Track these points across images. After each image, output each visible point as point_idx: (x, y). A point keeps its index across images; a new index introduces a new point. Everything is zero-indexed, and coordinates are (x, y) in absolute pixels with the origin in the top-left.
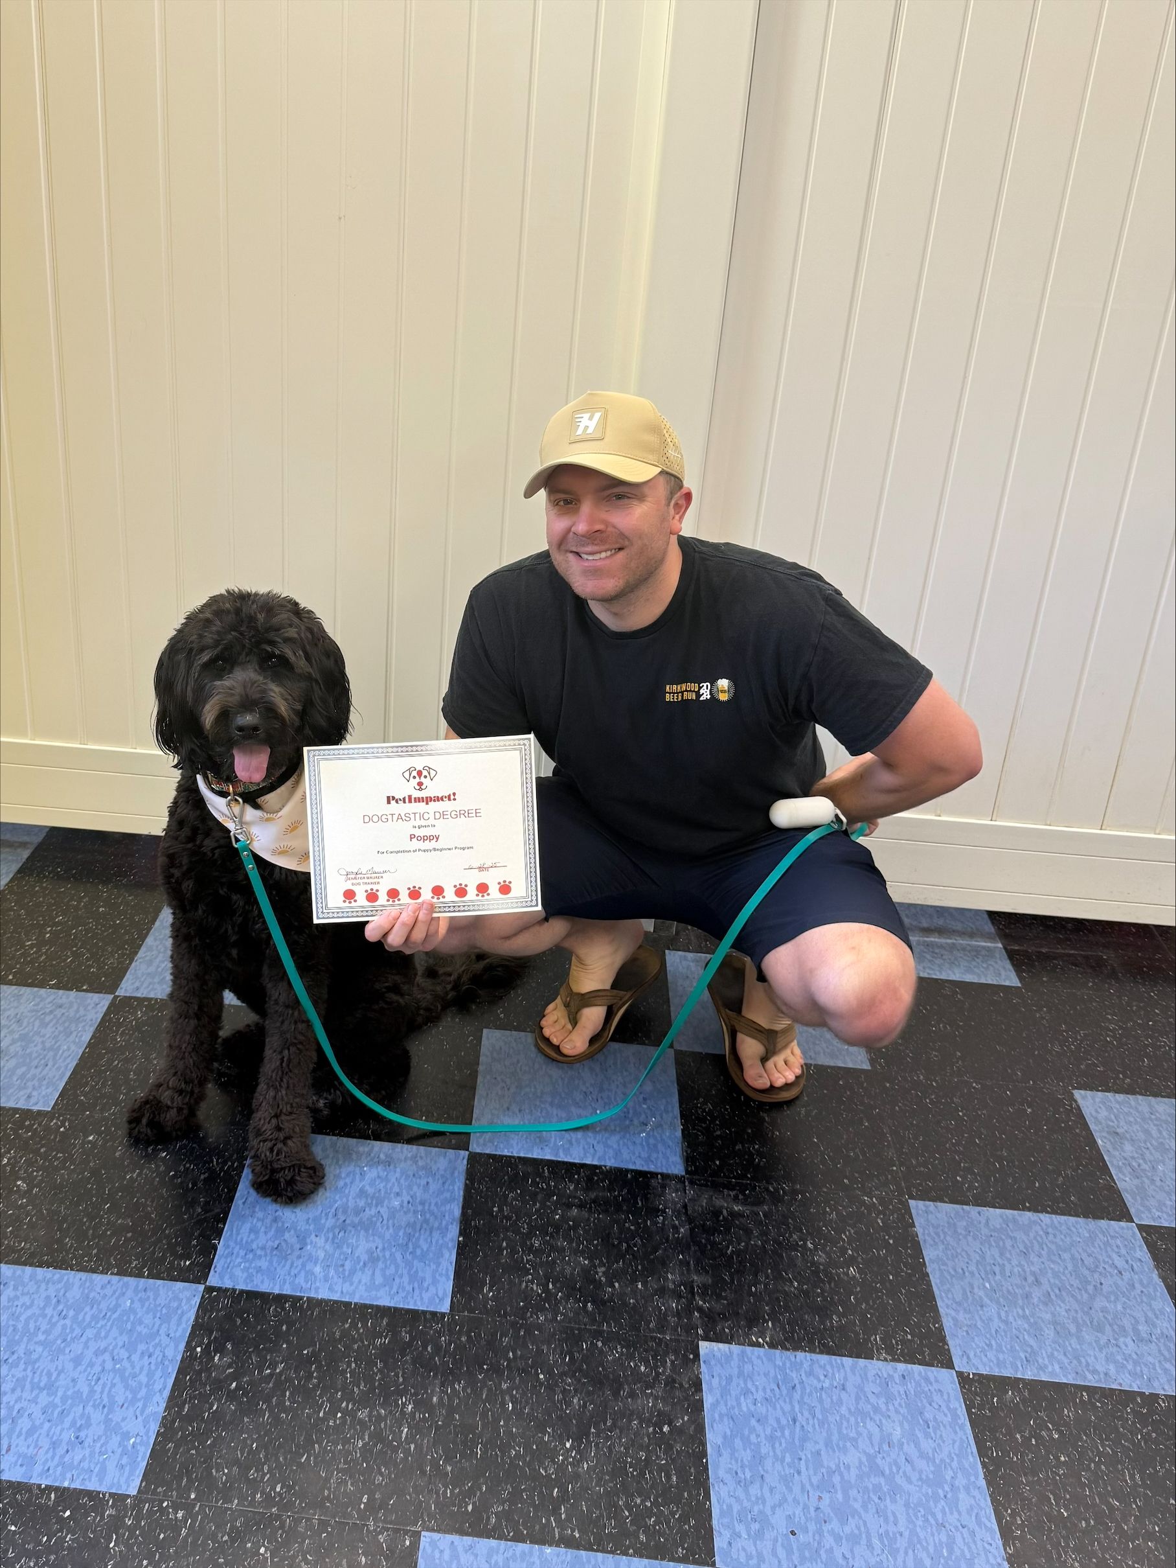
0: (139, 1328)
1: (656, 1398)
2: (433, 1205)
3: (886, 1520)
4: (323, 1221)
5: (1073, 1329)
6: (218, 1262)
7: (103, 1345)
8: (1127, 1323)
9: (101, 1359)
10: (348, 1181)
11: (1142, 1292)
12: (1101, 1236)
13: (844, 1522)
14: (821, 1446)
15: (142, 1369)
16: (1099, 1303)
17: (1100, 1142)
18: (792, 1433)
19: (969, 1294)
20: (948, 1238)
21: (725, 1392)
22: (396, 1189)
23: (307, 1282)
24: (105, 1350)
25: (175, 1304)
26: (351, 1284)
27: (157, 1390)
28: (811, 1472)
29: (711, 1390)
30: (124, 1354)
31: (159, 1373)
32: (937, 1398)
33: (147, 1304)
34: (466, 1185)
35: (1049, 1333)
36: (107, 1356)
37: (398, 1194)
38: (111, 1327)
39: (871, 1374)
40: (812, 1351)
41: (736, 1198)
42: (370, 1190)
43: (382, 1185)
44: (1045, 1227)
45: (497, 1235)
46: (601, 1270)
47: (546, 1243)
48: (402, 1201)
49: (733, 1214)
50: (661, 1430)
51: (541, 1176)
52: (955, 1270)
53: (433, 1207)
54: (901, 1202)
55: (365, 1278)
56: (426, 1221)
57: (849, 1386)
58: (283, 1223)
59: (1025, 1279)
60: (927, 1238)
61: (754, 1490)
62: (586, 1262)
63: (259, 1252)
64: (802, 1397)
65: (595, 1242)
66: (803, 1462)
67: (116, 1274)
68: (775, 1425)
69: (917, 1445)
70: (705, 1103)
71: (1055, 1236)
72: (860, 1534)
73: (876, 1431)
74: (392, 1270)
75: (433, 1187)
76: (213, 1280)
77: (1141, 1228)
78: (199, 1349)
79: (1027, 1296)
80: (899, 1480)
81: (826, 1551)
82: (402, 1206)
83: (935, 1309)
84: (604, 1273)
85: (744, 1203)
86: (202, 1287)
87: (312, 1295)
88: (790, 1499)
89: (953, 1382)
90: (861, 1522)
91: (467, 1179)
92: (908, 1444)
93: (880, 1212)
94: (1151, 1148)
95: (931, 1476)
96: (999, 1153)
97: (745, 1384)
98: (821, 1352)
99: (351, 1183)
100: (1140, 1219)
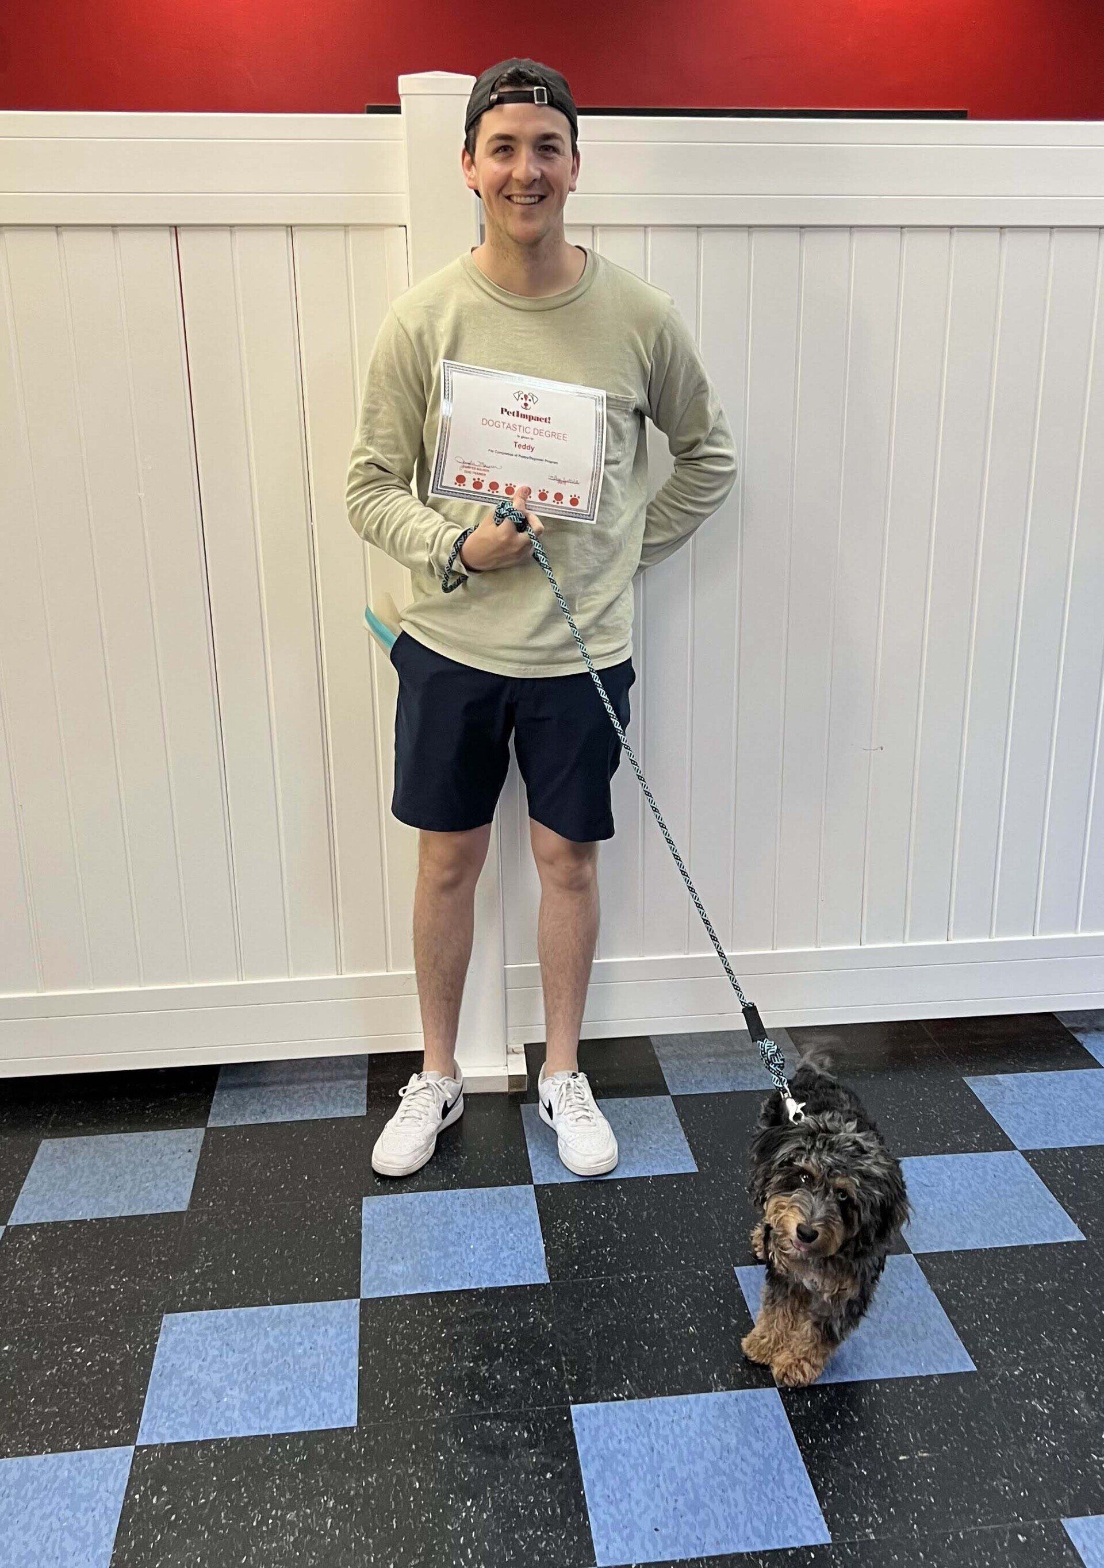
0: (80, 1491)
1: (538, 1455)
2: (334, 1346)
3: (729, 1507)
4: (235, 1376)
6: (144, 1425)
7: (48, 1510)
8: (909, 1328)
9: (47, 1523)
10: (255, 1341)
11: (920, 1303)
13: (696, 1513)
14: (675, 1463)
15: (87, 1522)
16: (888, 1316)
18: (651, 1460)
21: (595, 1440)
22: (298, 1340)
23: (227, 1426)
24: (51, 1513)
25: (109, 1466)
26: (268, 1420)
27: (104, 1535)
28: (668, 1482)
29: (582, 1441)
30: (69, 1513)
31: (103, 1523)
32: (764, 1411)
33: (83, 1471)
34: (361, 1327)
36: (53, 1519)
37: (301, 1344)
38: (54, 1494)
39: (711, 1403)
40: (663, 1394)
41: (594, 1293)
42: (275, 1346)
43: (285, 1339)
45: (393, 1360)
46: (484, 1368)
47: (435, 1357)
48: (305, 1348)
49: (590, 1305)
50: (545, 1477)
51: (426, 1305)
53: (335, 1348)
54: (728, 1270)
55: (281, 1411)
56: (329, 1360)
57: (694, 1416)
58: (199, 1385)
60: (750, 1293)
61: (624, 1506)
62: (471, 1365)
63: (180, 1411)
64: (658, 1429)
65: (478, 1348)
66: (661, 1478)
67: (52, 1452)
68: (637, 1455)
69: (750, 1447)
70: (563, 1223)
72: (709, 1520)
73: (717, 1444)
74: (303, 1402)
75: (332, 1332)
76: (141, 1441)
77: (918, 1256)
78: (137, 1496)
80: (738, 1474)
81: (684, 1538)
82: (306, 1352)
84: (487, 1370)
86: (133, 1448)
87: (233, 1435)
88: (653, 1507)
89: (776, 1396)
90: (710, 1512)
91: (360, 1321)
92: (743, 1447)
93: (711, 1281)
95: (762, 1467)
97: (611, 1428)
98: (670, 1395)
99: (258, 1341)
100: (917, 1249)
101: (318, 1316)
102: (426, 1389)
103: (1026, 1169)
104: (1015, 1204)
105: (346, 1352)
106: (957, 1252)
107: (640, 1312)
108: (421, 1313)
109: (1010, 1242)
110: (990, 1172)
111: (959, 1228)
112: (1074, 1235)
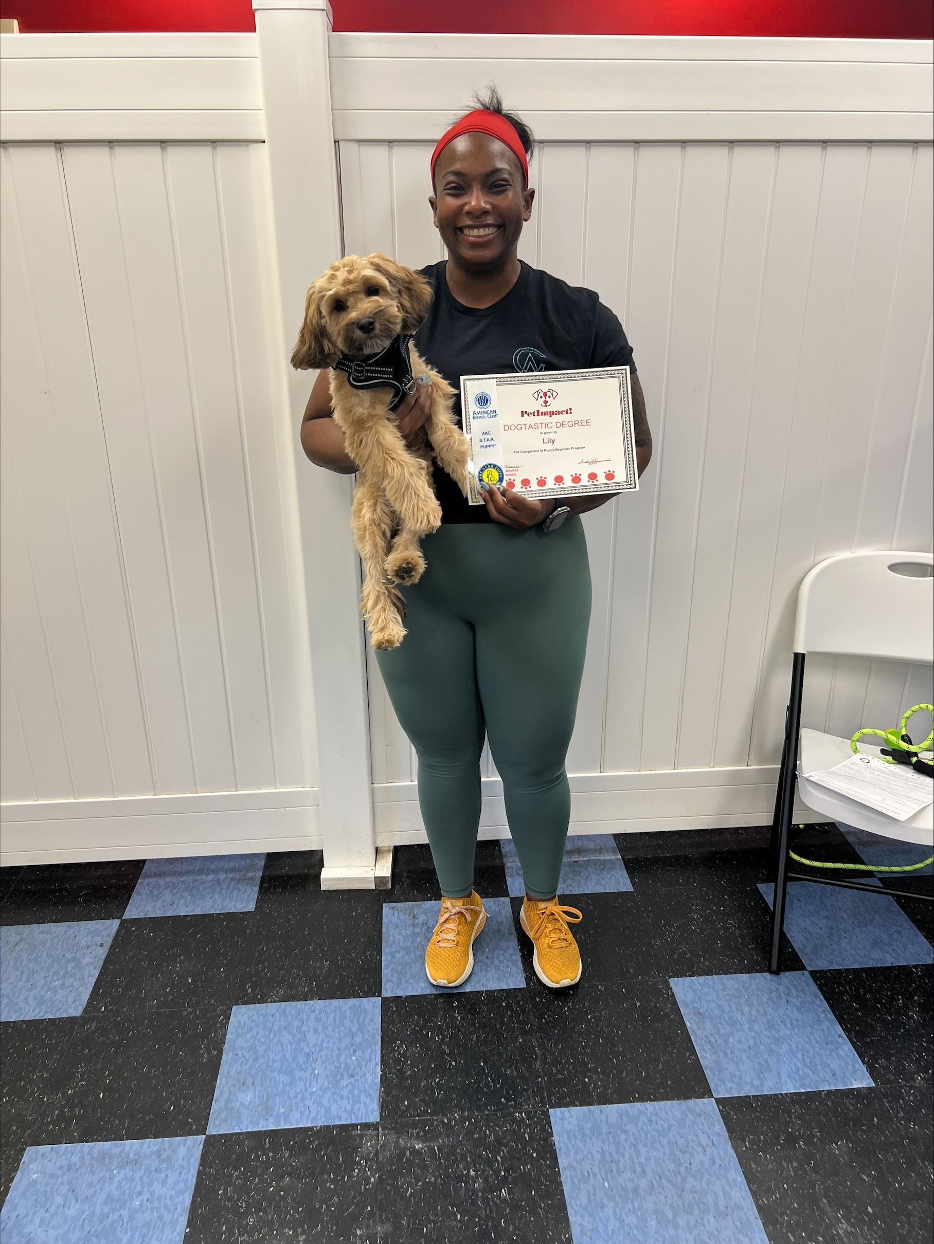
2: (168, 1198)
8: (709, 1200)
10: (99, 1187)
11: (720, 1165)
12: (690, 1115)
16: (689, 1184)
17: (688, 1024)
19: (592, 1197)
20: (578, 1142)
22: (139, 1188)
34: (199, 1172)
35: (652, 1224)
37: (139, 1193)
41: (418, 1136)
42: (116, 1194)
43: (127, 1186)
44: (649, 1115)
45: (219, 1221)
47: (260, 1219)
48: (142, 1200)
49: (414, 1153)
51: (262, 1147)
52: (582, 1174)
53: (168, 1201)
54: (542, 1112)
56: (160, 1218)
59: (635, 1172)
60: (562, 1145)
70: (401, 1045)
71: (656, 1123)
75: (171, 1178)
77: (719, 1101)
79: (636, 1189)
82: (141, 1205)
83: (566, 1218)
85: (423, 1141)
91: (201, 1164)
93: (528, 1126)
94: (724, 1023)
96: (616, 1049)
99: (101, 1189)
101: (164, 1156)
103: (815, 995)
104: (807, 1037)
105: (178, 1207)
106: (755, 1098)
107: (457, 1166)
108: (257, 1158)
109: (804, 1087)
111: (757, 1066)
112: (862, 1080)
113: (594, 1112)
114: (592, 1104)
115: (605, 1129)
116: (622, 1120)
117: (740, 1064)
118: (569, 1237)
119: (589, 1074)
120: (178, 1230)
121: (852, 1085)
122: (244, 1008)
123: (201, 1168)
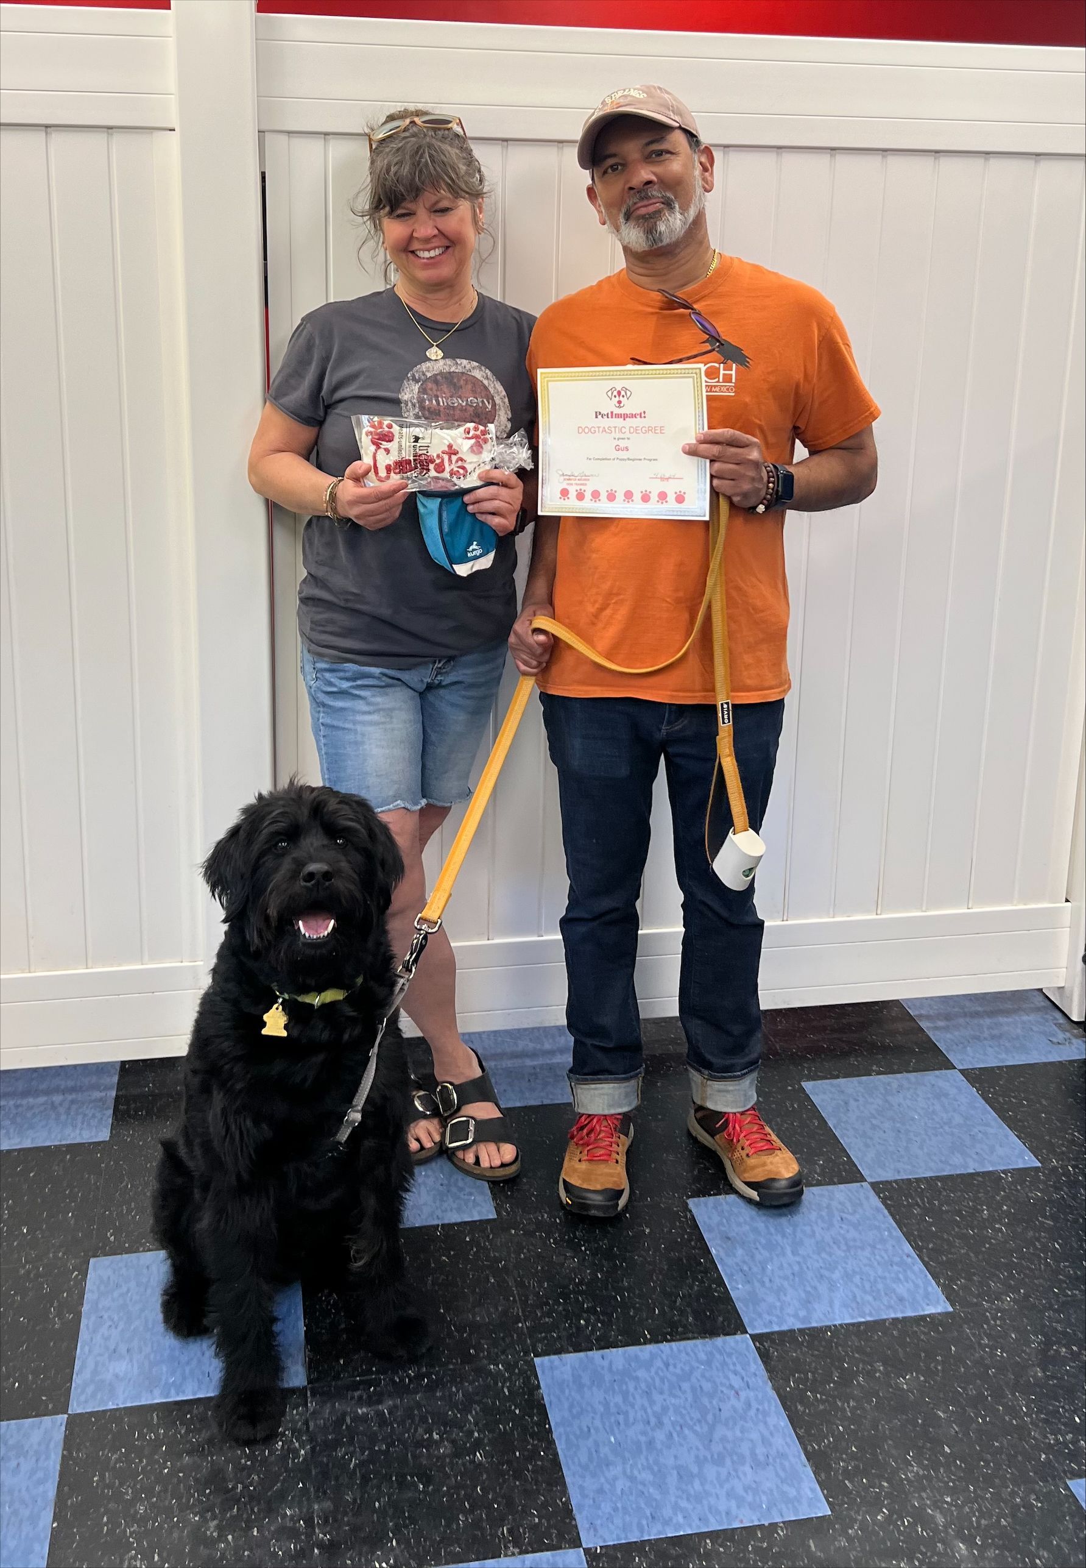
2: (23, 1489)
5: (695, 1469)
8: (745, 1449)
11: (758, 1410)
12: (718, 1356)
16: (720, 1431)
17: (713, 1251)
19: (594, 1453)
20: (574, 1393)
34: (63, 1456)
35: (672, 1479)
41: (360, 1402)
44: (665, 1358)
45: (97, 1510)
47: (153, 1505)
49: (357, 1418)
51: (150, 1424)
52: (581, 1429)
53: (24, 1493)
54: (526, 1362)
56: (15, 1513)
59: (648, 1423)
60: (552, 1397)
62: (197, 1519)
65: (208, 1491)
71: (675, 1366)
75: (25, 1467)
77: (754, 1338)
79: (651, 1443)
83: (561, 1481)
84: (216, 1526)
85: (368, 1405)
91: (64, 1450)
93: (507, 1379)
96: (621, 1284)
100: (754, 1327)
102: (135, 1558)
103: (878, 1210)
104: (867, 1258)
105: (39, 1500)
106: (802, 1331)
107: (416, 1430)
108: (142, 1436)
109: (863, 1315)
110: (836, 1213)
111: (803, 1295)
112: (937, 1304)
113: (593, 1358)
114: (591, 1349)
115: (608, 1377)
116: (630, 1365)
117: (782, 1294)
118: (566, 1501)
119: (585, 1315)
120: (41, 1524)
121: (923, 1310)
122: (106, 1261)
123: (65, 1453)
